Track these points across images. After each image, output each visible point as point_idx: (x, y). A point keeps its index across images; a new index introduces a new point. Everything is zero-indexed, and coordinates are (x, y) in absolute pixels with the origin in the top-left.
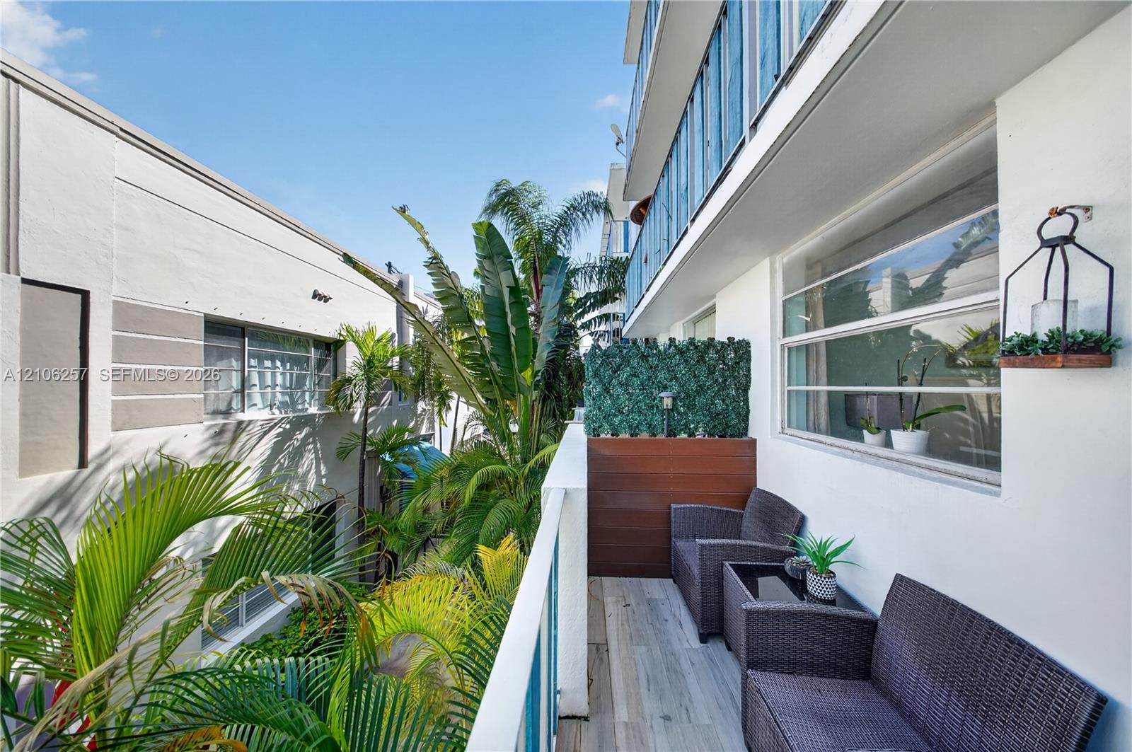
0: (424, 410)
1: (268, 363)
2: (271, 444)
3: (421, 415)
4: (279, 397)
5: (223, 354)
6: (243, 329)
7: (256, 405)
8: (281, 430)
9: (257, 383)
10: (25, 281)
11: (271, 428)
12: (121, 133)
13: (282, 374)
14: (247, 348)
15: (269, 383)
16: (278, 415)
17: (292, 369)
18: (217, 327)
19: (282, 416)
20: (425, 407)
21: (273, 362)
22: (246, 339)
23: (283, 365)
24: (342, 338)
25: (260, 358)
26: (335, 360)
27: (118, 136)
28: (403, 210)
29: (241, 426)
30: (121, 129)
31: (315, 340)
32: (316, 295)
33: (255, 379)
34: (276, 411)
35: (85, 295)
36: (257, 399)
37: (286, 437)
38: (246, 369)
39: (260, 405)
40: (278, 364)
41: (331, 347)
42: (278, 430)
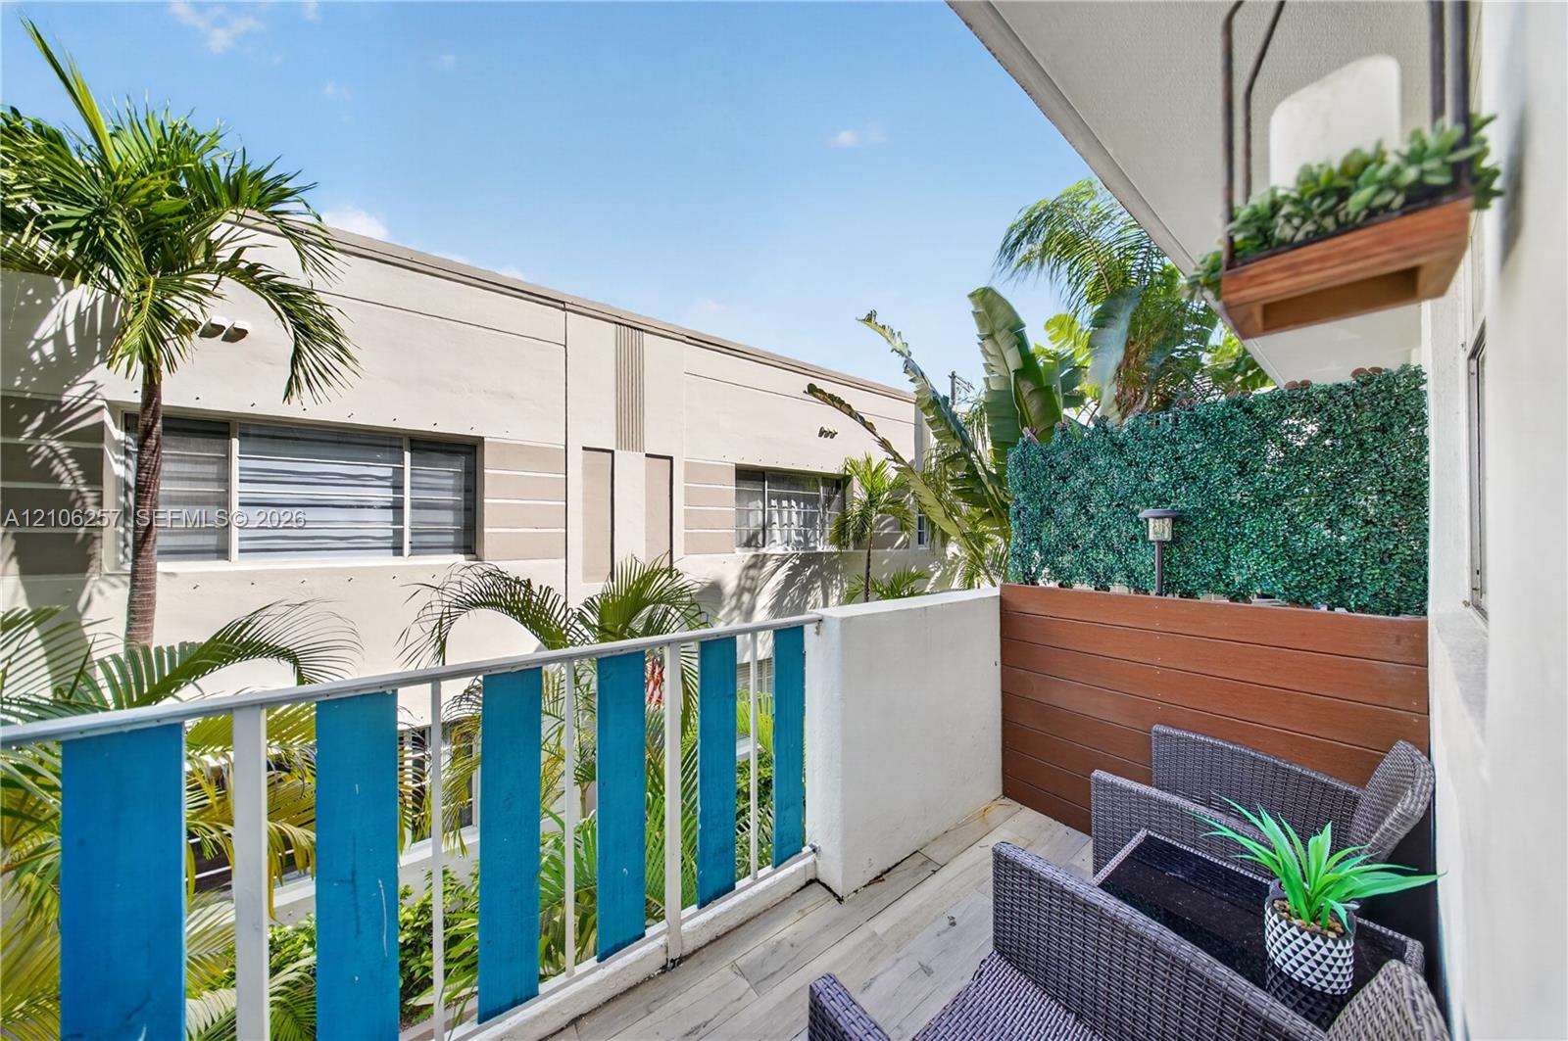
0: (956, 556)
1: (785, 503)
2: (783, 577)
3: (952, 562)
4: (794, 537)
5: (752, 496)
6: (763, 473)
7: (775, 541)
8: (791, 564)
9: (777, 522)
10: (647, 455)
11: (784, 562)
12: (687, 340)
13: (797, 513)
14: (766, 490)
15: (786, 521)
16: (790, 551)
17: (805, 508)
18: (747, 475)
19: (793, 552)
20: (958, 553)
21: (789, 501)
22: (766, 483)
23: (798, 504)
24: (847, 473)
25: (779, 500)
26: (844, 496)
27: (687, 343)
28: (870, 318)
29: (765, 558)
30: (688, 337)
31: (823, 478)
32: (823, 433)
33: (776, 518)
34: (789, 548)
35: (671, 459)
36: (777, 535)
37: (796, 571)
38: (767, 509)
39: (779, 542)
40: (793, 503)
41: (838, 483)
42: (788, 565)
